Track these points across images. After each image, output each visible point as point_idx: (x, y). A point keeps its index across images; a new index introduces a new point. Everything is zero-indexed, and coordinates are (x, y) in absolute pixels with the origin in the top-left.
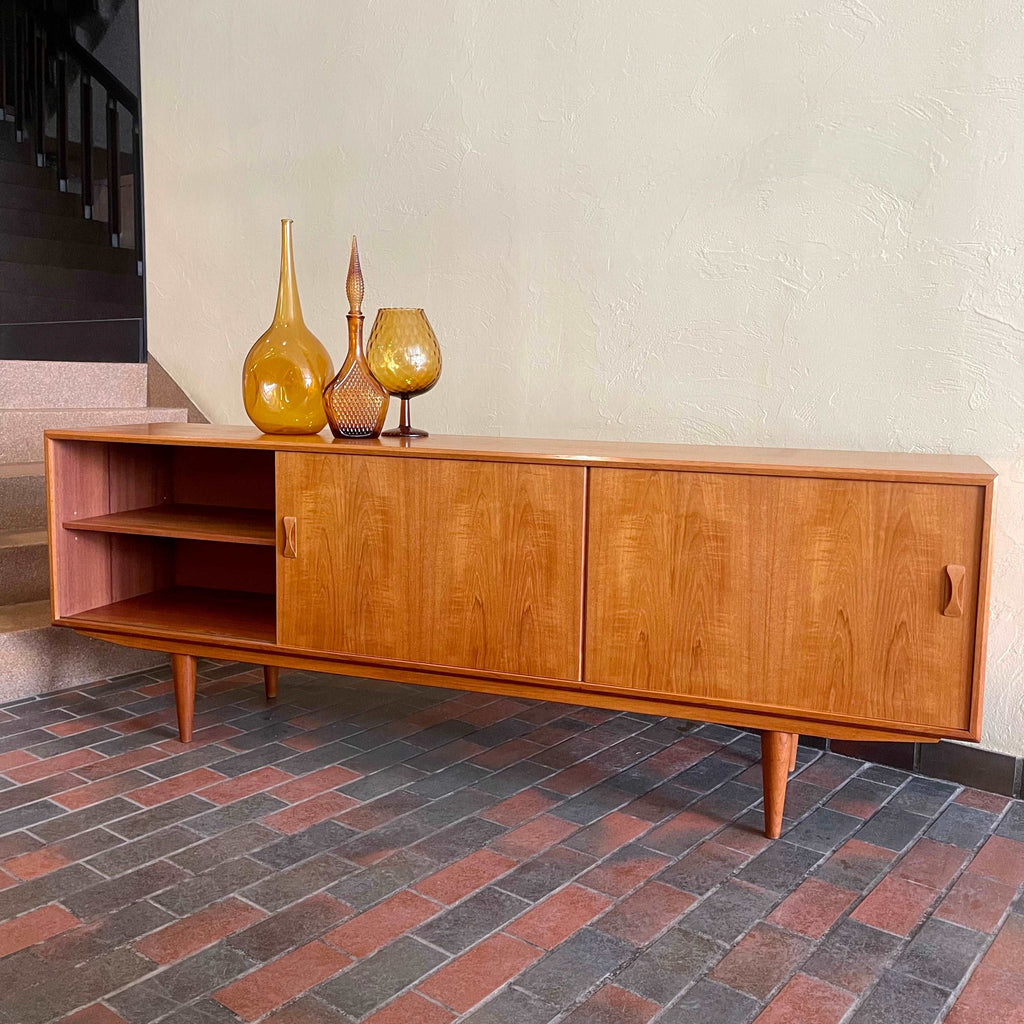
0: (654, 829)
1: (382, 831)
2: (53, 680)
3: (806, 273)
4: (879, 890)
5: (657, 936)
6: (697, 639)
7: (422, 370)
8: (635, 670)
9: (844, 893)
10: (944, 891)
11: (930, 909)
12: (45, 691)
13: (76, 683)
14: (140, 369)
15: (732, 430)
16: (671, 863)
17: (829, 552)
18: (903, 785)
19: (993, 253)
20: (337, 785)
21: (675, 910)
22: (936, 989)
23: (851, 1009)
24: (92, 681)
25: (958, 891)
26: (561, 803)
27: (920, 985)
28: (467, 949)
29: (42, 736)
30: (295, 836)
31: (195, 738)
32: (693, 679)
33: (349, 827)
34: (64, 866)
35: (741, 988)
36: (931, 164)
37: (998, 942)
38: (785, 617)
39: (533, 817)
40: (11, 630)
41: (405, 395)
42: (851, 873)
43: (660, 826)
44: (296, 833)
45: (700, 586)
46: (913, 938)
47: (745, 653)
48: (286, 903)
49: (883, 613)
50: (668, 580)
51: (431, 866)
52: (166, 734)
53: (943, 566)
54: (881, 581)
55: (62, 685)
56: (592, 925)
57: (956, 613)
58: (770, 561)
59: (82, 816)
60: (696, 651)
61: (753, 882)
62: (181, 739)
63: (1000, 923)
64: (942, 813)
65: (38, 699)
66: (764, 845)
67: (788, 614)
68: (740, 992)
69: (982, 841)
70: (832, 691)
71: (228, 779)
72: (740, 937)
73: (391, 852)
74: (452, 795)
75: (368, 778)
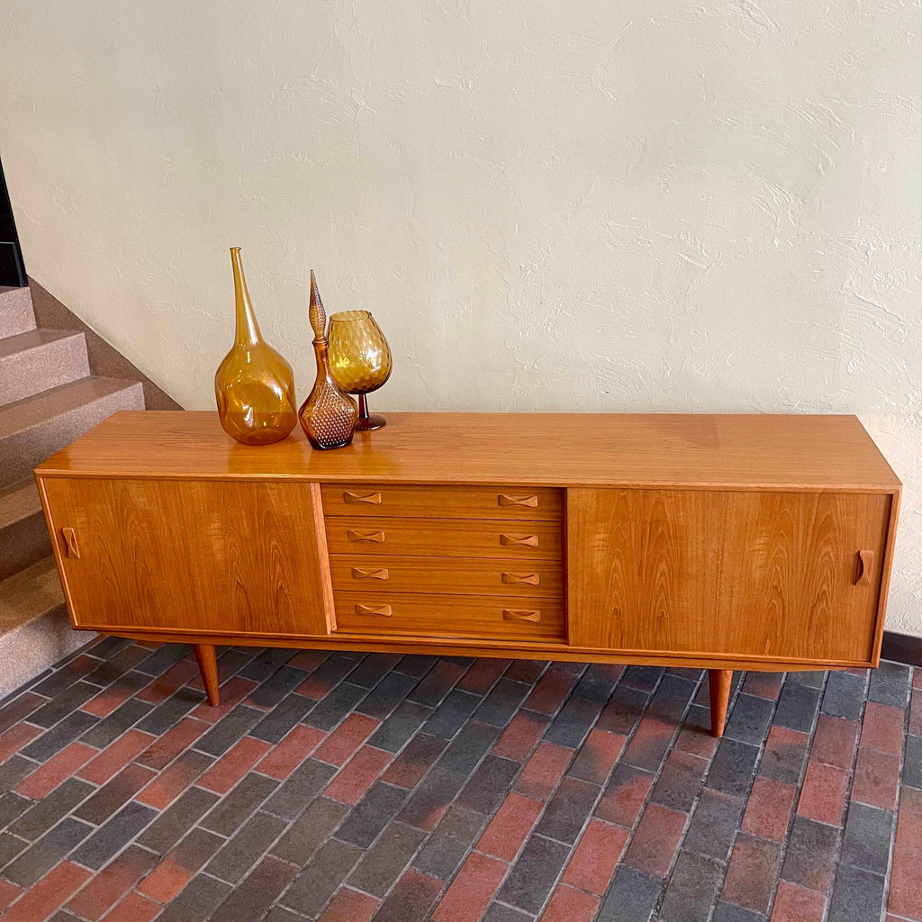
0: (629, 743)
1: (426, 787)
3: (706, 252)
4: (807, 780)
5: (672, 862)
6: (661, 611)
8: (610, 636)
9: (785, 788)
10: (851, 770)
11: (847, 793)
12: (57, 660)
14: (23, 293)
15: (639, 380)
16: (655, 780)
17: (767, 544)
19: (872, 248)
20: (365, 737)
21: (675, 833)
22: (874, 875)
23: (825, 910)
25: (861, 769)
26: (549, 725)
27: (862, 874)
28: (543, 906)
29: (82, 721)
30: (358, 805)
31: (225, 701)
32: (658, 639)
33: (398, 787)
34: (191, 880)
35: (747, 905)
36: (820, 167)
37: (902, 819)
38: (732, 592)
39: (535, 746)
40: (20, 622)
41: (362, 392)
42: (783, 765)
43: (632, 738)
44: (358, 801)
45: (663, 573)
46: (845, 826)
47: (700, 619)
48: (388, 887)
49: (809, 586)
50: (636, 570)
51: (480, 822)
52: (190, 698)
53: (857, 551)
54: (808, 564)
56: (623, 861)
57: (865, 584)
58: (720, 553)
59: (175, 816)
60: (660, 619)
61: (720, 790)
62: (210, 703)
63: (897, 799)
64: (827, 682)
65: (55, 671)
66: (713, 746)
67: (734, 590)
68: (747, 909)
69: (862, 709)
70: (768, 641)
71: (274, 746)
72: (730, 852)
73: (444, 811)
74: (461, 732)
75: (385, 721)
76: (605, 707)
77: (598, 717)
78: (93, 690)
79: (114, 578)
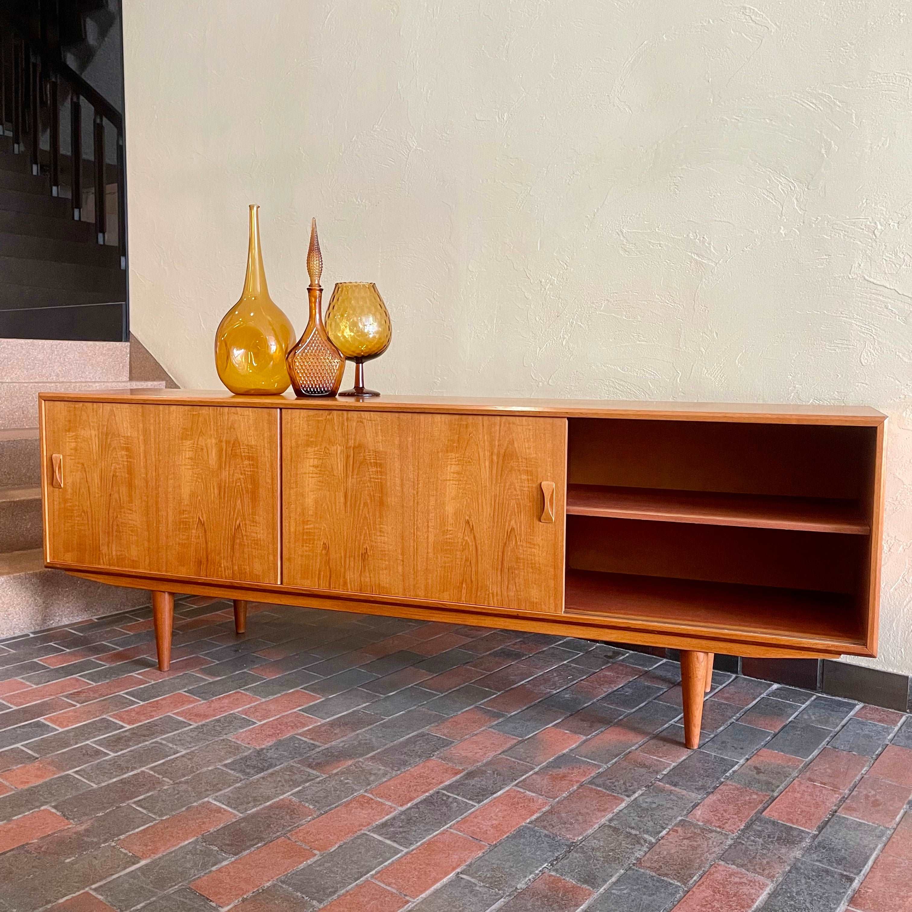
0: (585, 741)
1: (341, 745)
2: (44, 620)
3: (714, 248)
4: (789, 791)
5: (590, 831)
7: (374, 337)
9: (757, 794)
10: (847, 791)
11: (834, 808)
12: (38, 629)
13: (65, 621)
14: (123, 347)
15: (650, 389)
16: (601, 770)
18: (808, 703)
19: (879, 227)
20: (299, 706)
21: (604, 810)
22: (842, 875)
23: (765, 893)
24: (80, 620)
25: (859, 792)
26: (501, 720)
27: (827, 872)
28: (419, 844)
29: (34, 667)
30: (262, 749)
31: (172, 668)
33: (312, 742)
34: (56, 776)
35: (666, 875)
36: (823, 151)
37: (897, 835)
39: (475, 733)
40: (8, 573)
41: (359, 359)
42: (762, 777)
43: (590, 739)
44: (263, 746)
46: (820, 832)
48: (253, 807)
51: (385, 775)
52: (144, 664)
55: (53, 623)
56: (531, 823)
59: (72, 734)
61: (675, 785)
62: (160, 668)
63: (898, 819)
64: (843, 726)
65: (32, 636)
66: (684, 755)
68: (665, 879)
69: (880, 749)
71: (203, 702)
72: (664, 832)
73: (350, 762)
74: (403, 714)
75: (328, 700)
76: (571, 715)
77: (560, 720)
78: (57, 650)
79: (89, 510)
